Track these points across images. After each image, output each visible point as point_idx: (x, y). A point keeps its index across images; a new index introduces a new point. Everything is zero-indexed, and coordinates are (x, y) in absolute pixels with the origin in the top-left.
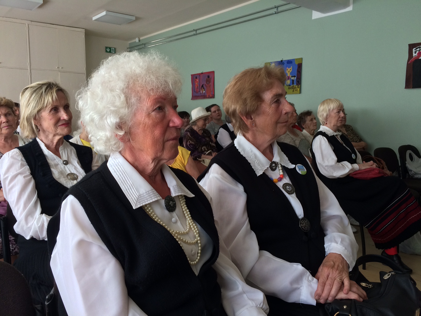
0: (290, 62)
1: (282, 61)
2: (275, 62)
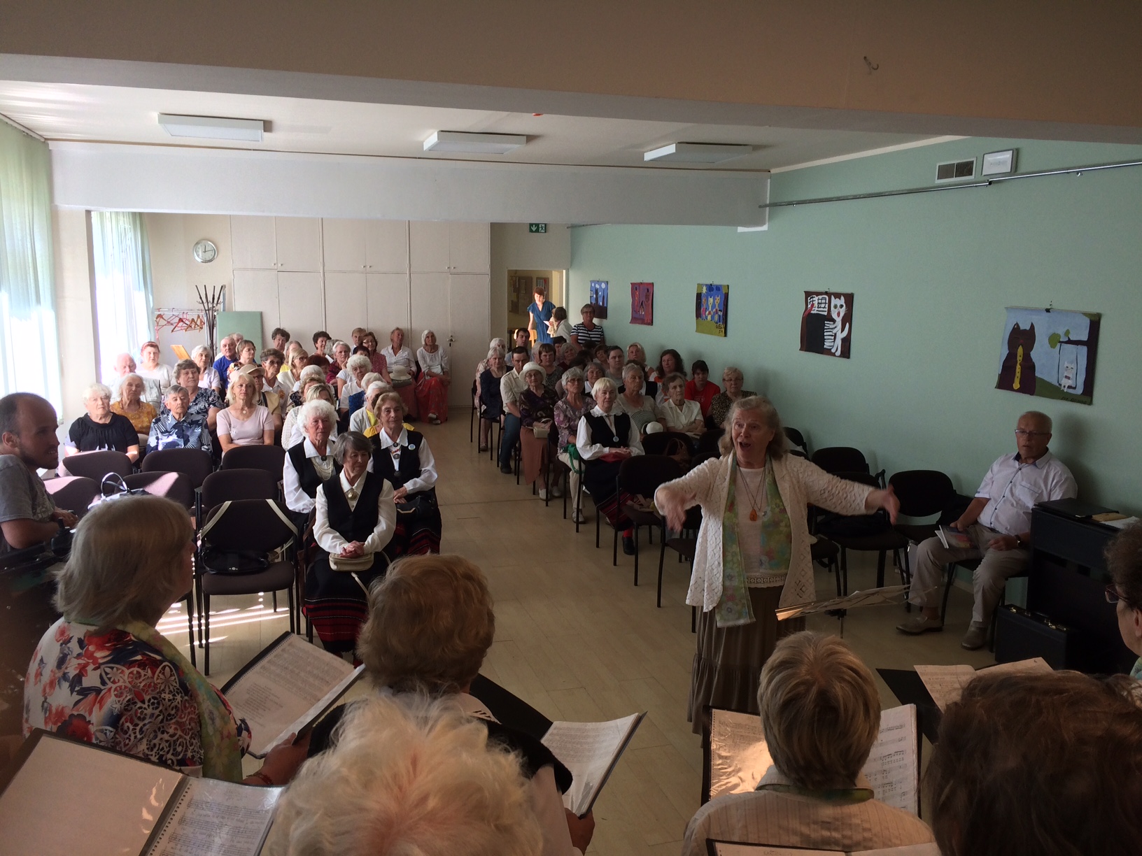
0: (718, 288)
1: (712, 285)
2: (706, 285)
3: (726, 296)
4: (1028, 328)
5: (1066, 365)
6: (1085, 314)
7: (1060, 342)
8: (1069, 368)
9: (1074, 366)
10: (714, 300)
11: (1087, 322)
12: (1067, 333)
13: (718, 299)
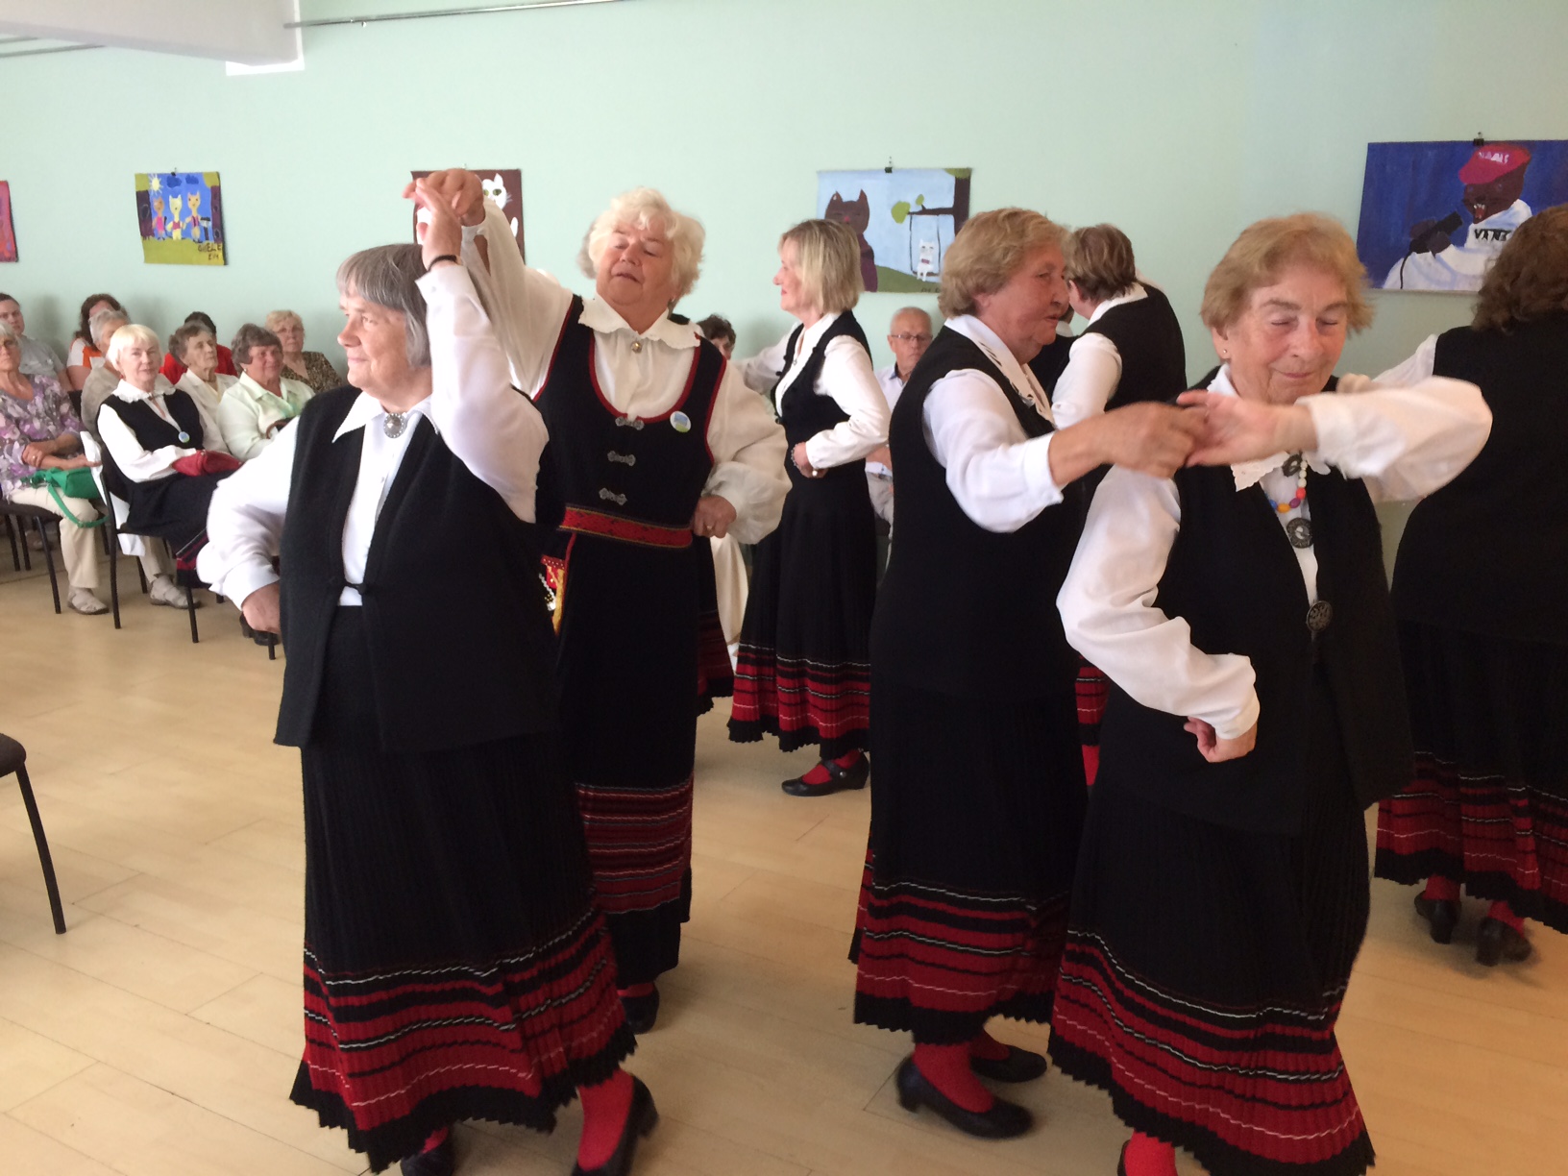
0: (193, 180)
1: (173, 174)
2: (160, 176)
3: (216, 193)
4: (855, 197)
5: (922, 243)
6: (949, 171)
7: (910, 213)
8: (927, 247)
9: (935, 244)
10: (185, 201)
11: (951, 181)
12: (920, 199)
13: (195, 201)
